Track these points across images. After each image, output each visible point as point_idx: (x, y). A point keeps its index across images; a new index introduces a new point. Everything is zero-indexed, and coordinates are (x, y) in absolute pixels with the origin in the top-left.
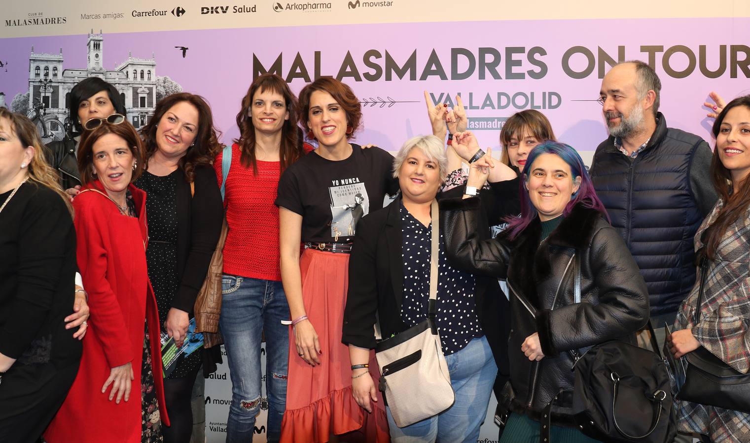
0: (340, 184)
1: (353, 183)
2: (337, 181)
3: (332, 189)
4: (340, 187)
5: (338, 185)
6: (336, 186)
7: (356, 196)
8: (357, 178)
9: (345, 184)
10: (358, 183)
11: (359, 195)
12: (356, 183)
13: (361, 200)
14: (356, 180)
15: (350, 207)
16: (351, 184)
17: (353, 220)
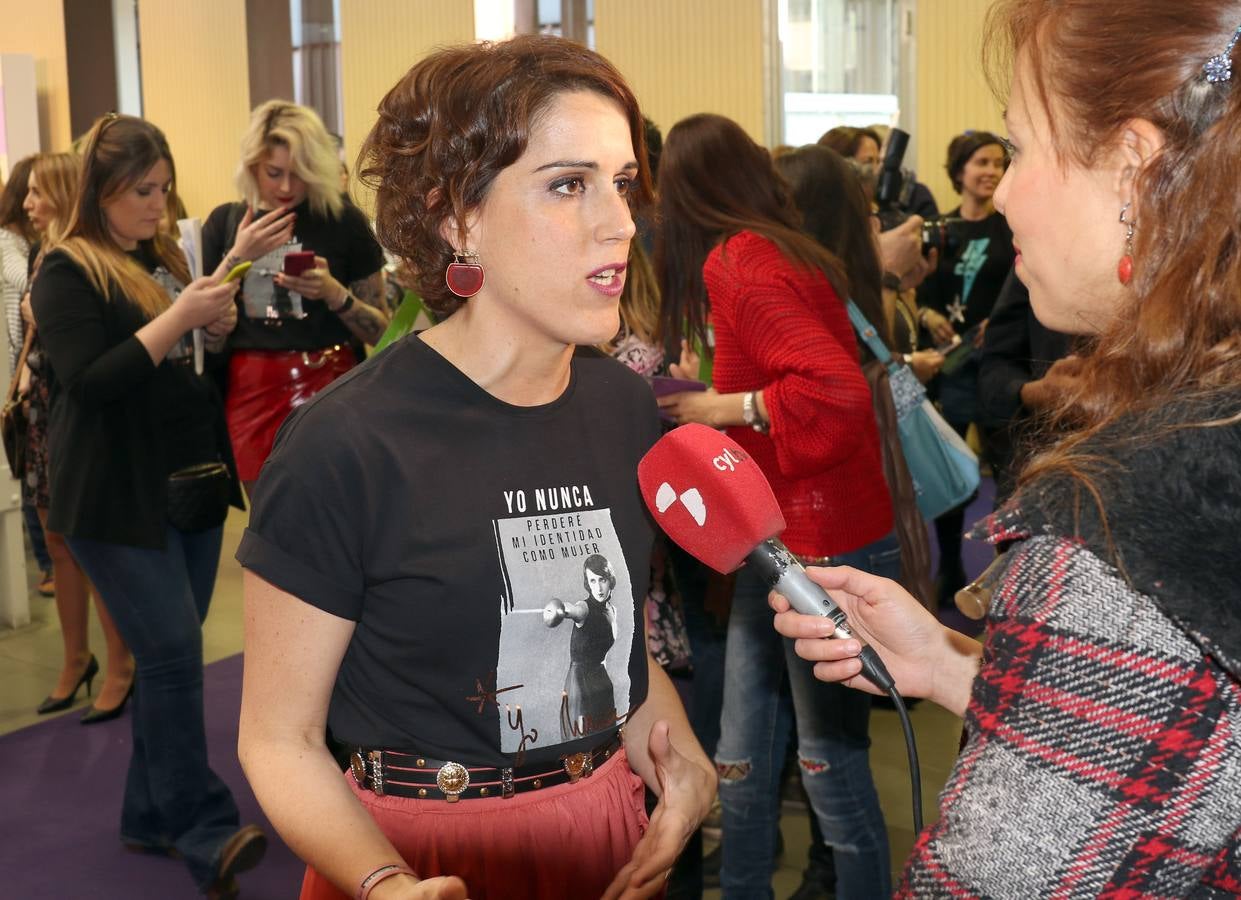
0: (532, 510)
1: (574, 509)
2: (520, 492)
3: (507, 528)
4: (533, 519)
5: (522, 510)
6: (516, 514)
7: (588, 564)
8: (585, 488)
9: (549, 511)
10: (589, 508)
11: (597, 564)
12: (584, 508)
13: (605, 585)
14: (581, 496)
15: (566, 615)
16: (568, 510)
17: (573, 673)
